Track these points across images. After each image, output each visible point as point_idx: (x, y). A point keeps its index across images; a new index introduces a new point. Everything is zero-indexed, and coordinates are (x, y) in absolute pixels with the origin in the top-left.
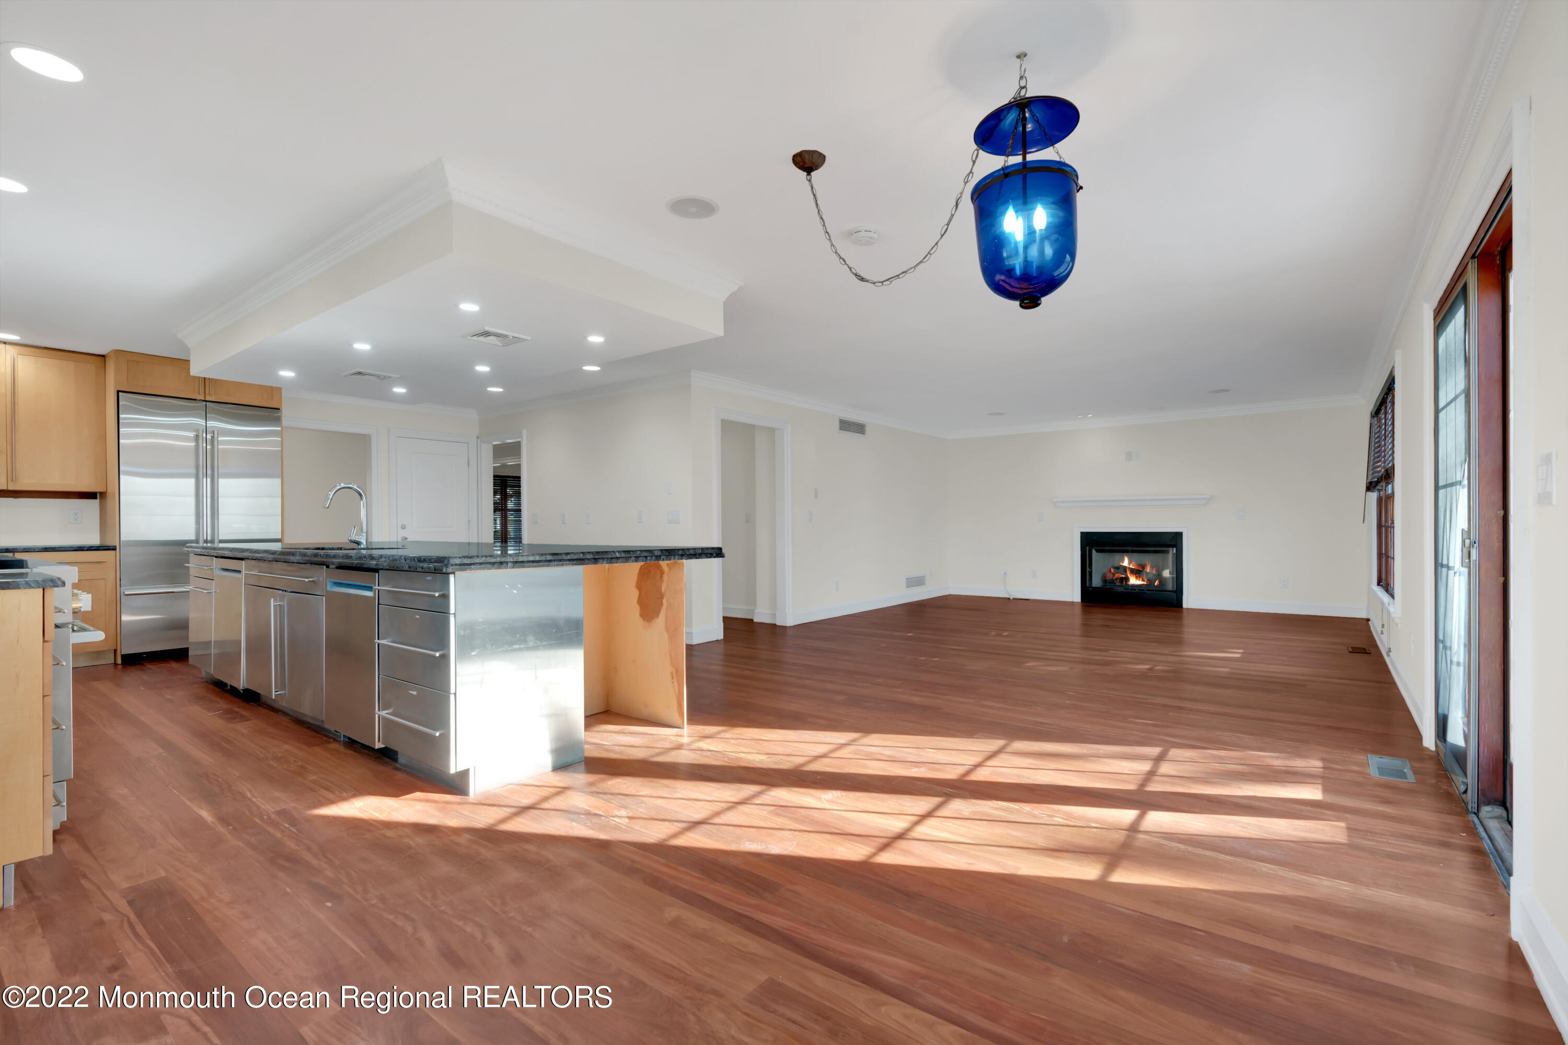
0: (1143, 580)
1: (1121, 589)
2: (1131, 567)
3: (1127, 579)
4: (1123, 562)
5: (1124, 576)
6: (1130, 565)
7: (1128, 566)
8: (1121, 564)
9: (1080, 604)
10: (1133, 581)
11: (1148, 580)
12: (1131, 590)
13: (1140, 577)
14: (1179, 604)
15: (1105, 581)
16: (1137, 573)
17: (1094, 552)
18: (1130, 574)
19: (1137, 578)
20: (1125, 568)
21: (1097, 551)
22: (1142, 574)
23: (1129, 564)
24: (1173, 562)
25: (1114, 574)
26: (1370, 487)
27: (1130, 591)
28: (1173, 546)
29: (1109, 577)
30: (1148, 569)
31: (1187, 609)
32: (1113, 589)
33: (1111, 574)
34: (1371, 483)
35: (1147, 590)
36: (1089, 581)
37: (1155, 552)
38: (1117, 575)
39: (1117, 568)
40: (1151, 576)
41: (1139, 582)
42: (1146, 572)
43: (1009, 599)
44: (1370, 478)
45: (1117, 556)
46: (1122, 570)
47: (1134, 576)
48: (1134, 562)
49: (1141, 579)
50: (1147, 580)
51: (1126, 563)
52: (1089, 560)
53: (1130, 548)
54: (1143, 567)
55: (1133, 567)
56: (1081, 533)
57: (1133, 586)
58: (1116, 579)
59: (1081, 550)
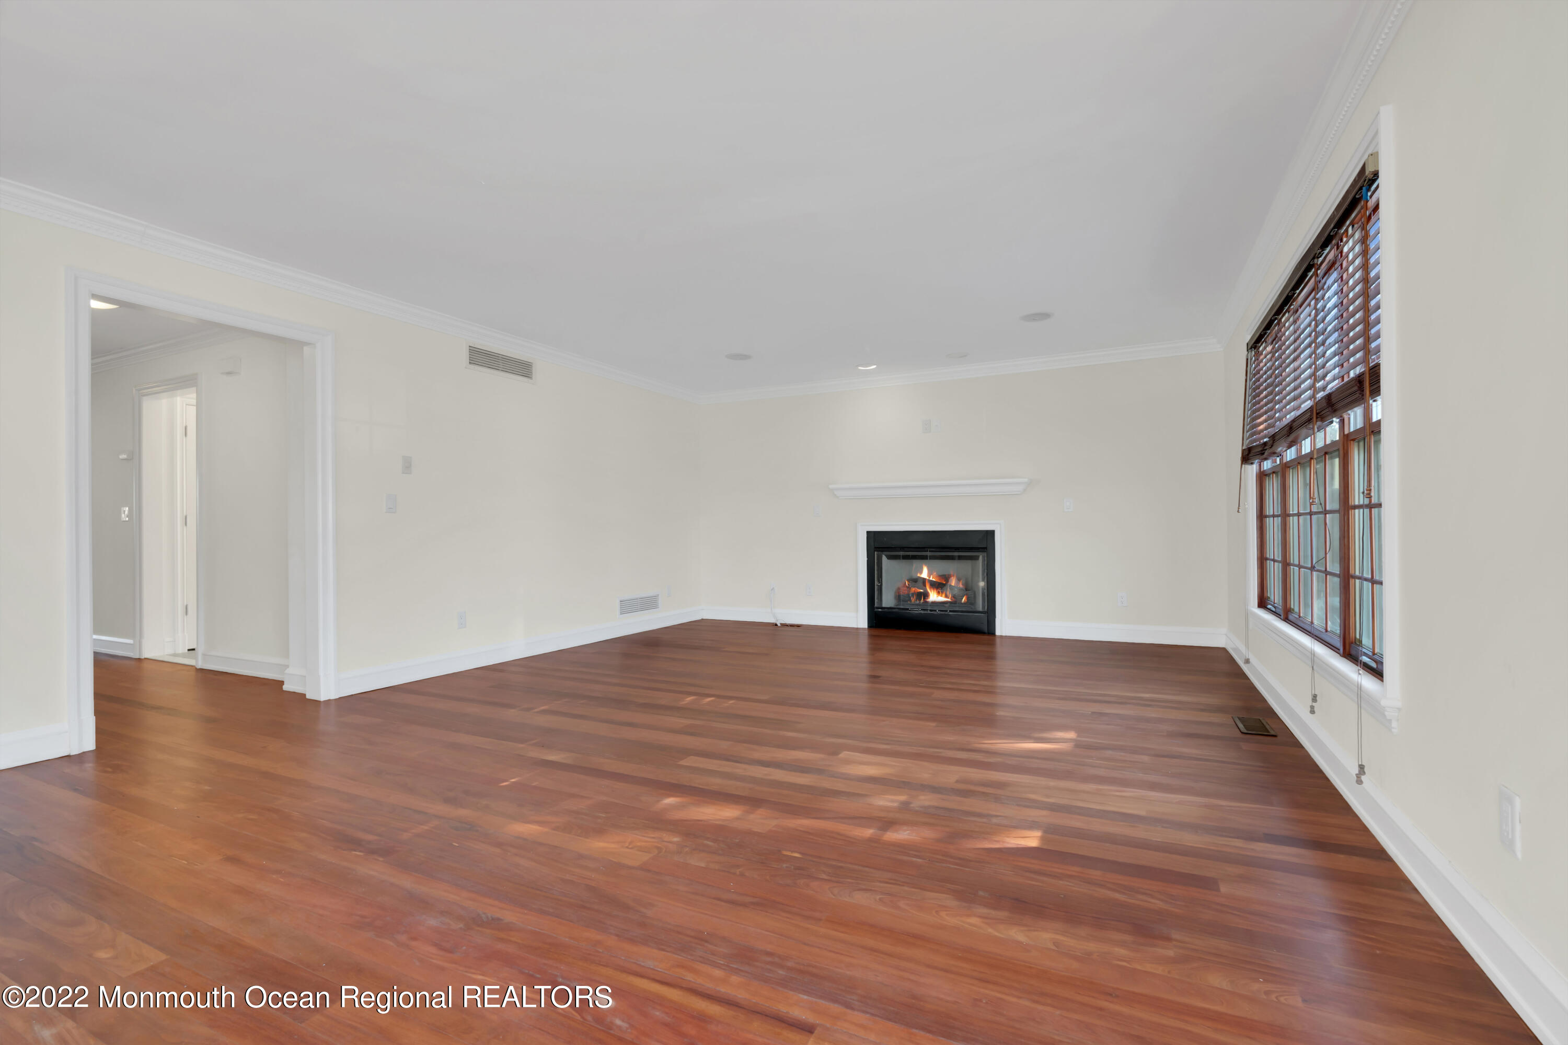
0: (946, 596)
1: (918, 611)
2: (931, 579)
3: (926, 595)
4: (921, 573)
5: (922, 591)
6: (930, 577)
7: (928, 578)
8: (919, 575)
9: (866, 632)
10: (934, 597)
11: (954, 596)
12: (931, 611)
13: (942, 593)
14: (991, 631)
15: (898, 597)
16: (939, 586)
17: (884, 558)
18: (930, 588)
19: (938, 593)
20: (924, 580)
21: (889, 557)
22: (945, 588)
23: (929, 575)
24: (983, 571)
25: (909, 588)
26: (1247, 457)
27: (929, 612)
28: (984, 549)
29: (904, 591)
30: (953, 582)
31: (1001, 637)
32: (908, 609)
33: (905, 588)
34: (1249, 450)
35: (950, 611)
36: (878, 598)
37: (960, 558)
38: (913, 589)
39: (915, 581)
40: (956, 592)
41: (942, 599)
42: (951, 585)
43: (776, 625)
44: (1246, 442)
45: (916, 563)
46: (920, 584)
47: (935, 591)
48: (935, 573)
49: (944, 595)
50: (951, 598)
51: (925, 574)
52: (878, 570)
53: (929, 554)
54: (946, 578)
55: (933, 580)
56: (868, 532)
57: (934, 603)
58: (913, 594)
59: (868, 557)
